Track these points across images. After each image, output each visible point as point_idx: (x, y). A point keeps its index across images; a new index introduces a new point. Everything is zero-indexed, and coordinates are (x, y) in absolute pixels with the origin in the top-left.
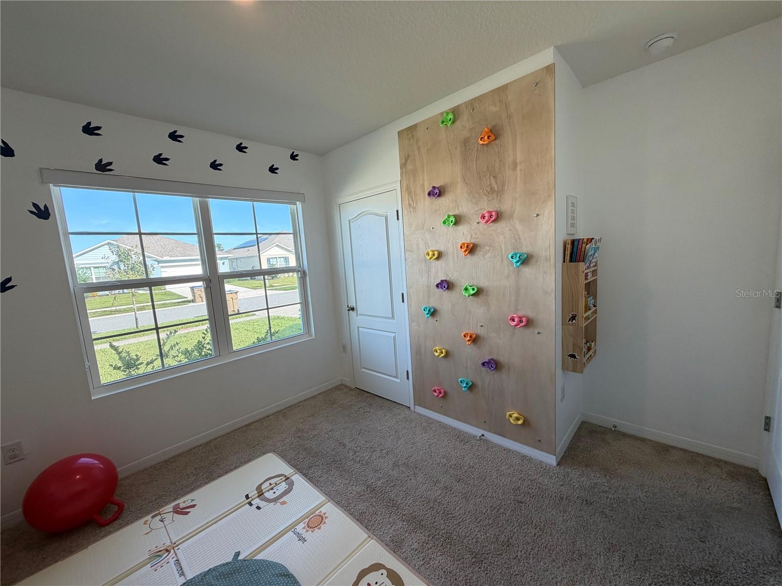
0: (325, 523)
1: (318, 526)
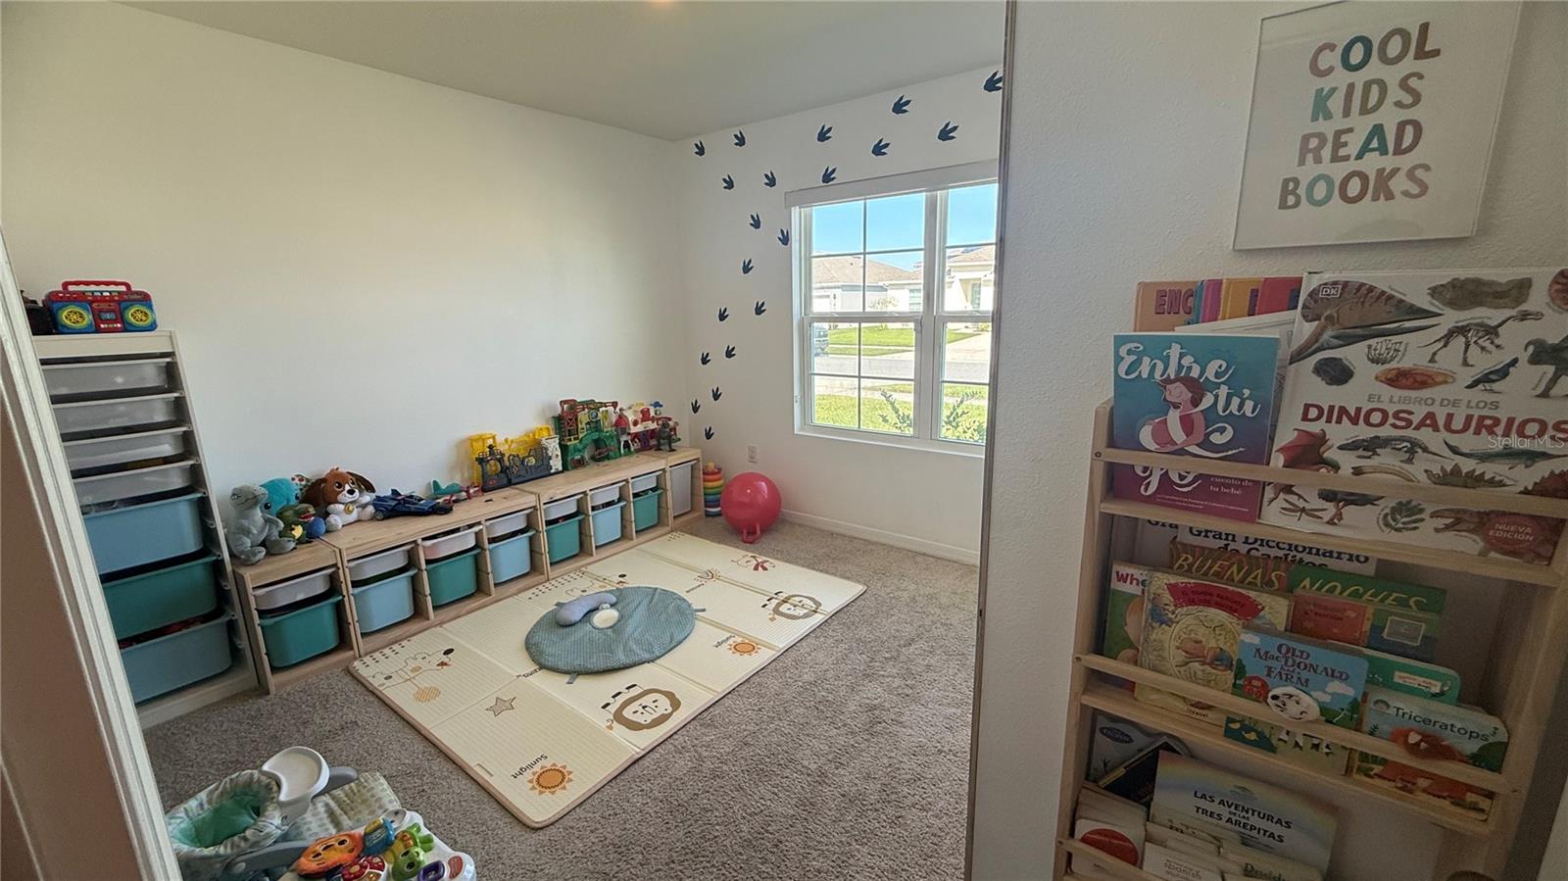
0: (751, 654)
1: (742, 652)
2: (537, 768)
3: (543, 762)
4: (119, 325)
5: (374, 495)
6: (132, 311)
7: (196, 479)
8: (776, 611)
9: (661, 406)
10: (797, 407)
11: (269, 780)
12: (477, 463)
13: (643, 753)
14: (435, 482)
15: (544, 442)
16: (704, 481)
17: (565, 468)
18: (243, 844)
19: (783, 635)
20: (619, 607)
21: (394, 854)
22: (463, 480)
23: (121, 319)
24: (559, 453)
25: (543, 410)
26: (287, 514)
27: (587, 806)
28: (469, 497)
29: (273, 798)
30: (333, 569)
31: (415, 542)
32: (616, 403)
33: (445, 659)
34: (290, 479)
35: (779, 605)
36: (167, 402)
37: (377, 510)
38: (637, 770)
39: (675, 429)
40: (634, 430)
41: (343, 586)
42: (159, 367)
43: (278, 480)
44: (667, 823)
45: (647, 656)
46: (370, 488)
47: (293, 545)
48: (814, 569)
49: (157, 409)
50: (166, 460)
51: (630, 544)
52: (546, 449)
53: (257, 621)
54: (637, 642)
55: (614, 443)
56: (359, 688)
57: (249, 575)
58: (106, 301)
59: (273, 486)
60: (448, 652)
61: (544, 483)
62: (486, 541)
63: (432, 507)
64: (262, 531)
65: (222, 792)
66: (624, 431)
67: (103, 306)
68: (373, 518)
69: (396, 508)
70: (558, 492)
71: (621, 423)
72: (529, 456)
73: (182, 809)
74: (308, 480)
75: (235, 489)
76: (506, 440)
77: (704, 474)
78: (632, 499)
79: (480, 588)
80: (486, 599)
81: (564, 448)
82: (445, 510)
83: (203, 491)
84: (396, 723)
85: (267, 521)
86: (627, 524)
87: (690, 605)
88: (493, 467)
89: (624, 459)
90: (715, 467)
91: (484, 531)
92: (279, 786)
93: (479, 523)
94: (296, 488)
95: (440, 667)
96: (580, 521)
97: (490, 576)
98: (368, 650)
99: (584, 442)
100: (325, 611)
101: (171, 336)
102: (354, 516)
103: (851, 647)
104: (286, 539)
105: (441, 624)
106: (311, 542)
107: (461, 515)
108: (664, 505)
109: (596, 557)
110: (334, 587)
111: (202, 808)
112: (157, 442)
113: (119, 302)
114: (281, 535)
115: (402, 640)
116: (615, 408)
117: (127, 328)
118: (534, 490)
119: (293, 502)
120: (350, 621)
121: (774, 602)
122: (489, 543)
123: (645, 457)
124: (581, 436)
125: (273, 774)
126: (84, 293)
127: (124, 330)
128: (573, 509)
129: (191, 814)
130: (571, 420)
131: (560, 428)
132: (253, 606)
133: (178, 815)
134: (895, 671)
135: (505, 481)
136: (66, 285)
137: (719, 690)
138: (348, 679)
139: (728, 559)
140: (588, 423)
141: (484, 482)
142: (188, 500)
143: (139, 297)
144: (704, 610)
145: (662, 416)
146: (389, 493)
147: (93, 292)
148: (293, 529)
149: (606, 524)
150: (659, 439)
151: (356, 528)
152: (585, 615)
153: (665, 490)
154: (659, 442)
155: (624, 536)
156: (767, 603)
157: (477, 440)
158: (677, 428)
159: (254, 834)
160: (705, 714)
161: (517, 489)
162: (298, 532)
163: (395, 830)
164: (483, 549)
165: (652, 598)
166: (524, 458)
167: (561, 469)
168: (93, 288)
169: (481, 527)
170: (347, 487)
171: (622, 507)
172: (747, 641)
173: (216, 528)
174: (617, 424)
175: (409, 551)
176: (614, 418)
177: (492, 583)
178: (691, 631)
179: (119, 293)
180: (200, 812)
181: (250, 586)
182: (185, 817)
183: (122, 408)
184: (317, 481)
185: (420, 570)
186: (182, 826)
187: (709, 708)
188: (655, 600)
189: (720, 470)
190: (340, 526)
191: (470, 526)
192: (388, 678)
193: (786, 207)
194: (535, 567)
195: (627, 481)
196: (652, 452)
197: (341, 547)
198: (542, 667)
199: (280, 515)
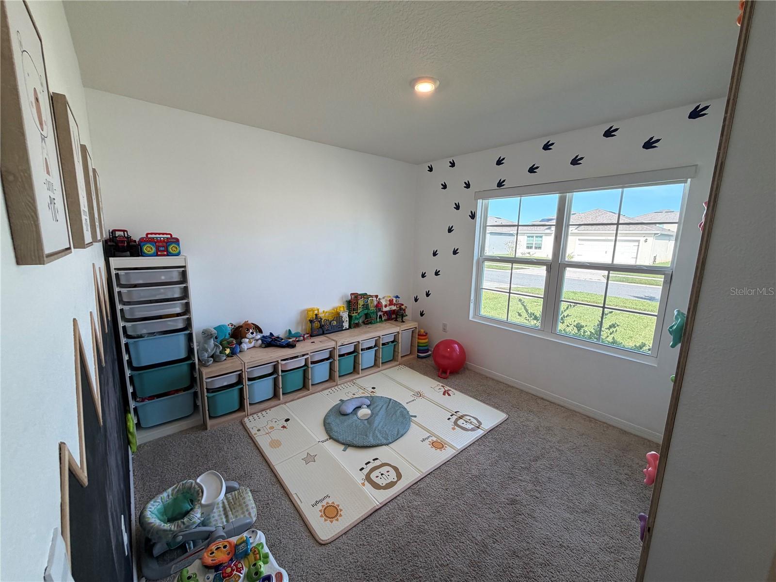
0: (441, 450)
1: (437, 448)
2: (324, 503)
3: (327, 500)
4: (165, 253)
5: (262, 335)
6: (171, 247)
7: (188, 324)
8: (456, 423)
9: (399, 298)
10: (472, 305)
11: (199, 489)
12: (309, 322)
13: (380, 506)
14: (289, 330)
15: (341, 313)
16: (418, 339)
17: (350, 327)
18: (182, 526)
19: (461, 440)
20: (372, 407)
21: (249, 562)
22: (302, 330)
23: (167, 250)
24: (348, 320)
25: (342, 298)
26: (223, 342)
27: (349, 535)
28: (304, 339)
29: (199, 500)
30: (240, 372)
31: (278, 361)
32: (378, 296)
33: (285, 424)
34: (227, 325)
35: (458, 420)
36: (181, 288)
37: (263, 343)
38: (376, 516)
39: (405, 310)
40: (385, 309)
41: (244, 380)
42: (179, 272)
43: (222, 325)
44: (392, 559)
45: (385, 441)
46: (260, 331)
47: (225, 358)
48: (477, 399)
49: (176, 291)
50: (178, 315)
51: (379, 369)
52: (342, 317)
53: (206, 394)
54: (380, 432)
55: (374, 316)
56: (245, 433)
57: (205, 371)
58: (161, 242)
59: (219, 328)
60: (287, 420)
61: (339, 335)
62: (310, 363)
63: (287, 344)
64: (213, 349)
65: (178, 490)
66: (380, 310)
67: (160, 244)
68: (260, 346)
69: (271, 342)
70: (345, 340)
71: (379, 306)
72: (333, 320)
73: (160, 497)
74: (235, 326)
75: (204, 330)
76: (324, 311)
77: (418, 335)
78: (381, 347)
79: (305, 386)
80: (307, 392)
81: (350, 317)
82: (291, 346)
83: (190, 330)
84: (260, 458)
85: (216, 345)
86: (378, 359)
87: (408, 412)
88: (316, 324)
89: (378, 324)
90: (424, 332)
91: (309, 358)
92: (202, 492)
93: (307, 354)
94: (229, 329)
95: (282, 429)
96: (355, 356)
97: (310, 381)
98: (251, 413)
99: (360, 315)
100: (235, 391)
101: (185, 259)
102: (252, 345)
103: (499, 456)
104: (222, 355)
105: (285, 403)
106: (233, 356)
107: (300, 348)
108: (397, 350)
109: (360, 375)
110: (240, 381)
111: (169, 498)
112: (174, 306)
113: (167, 243)
114: (221, 352)
115: (267, 409)
116: (377, 298)
117: (169, 254)
118: (334, 338)
119: (228, 336)
120: (245, 398)
121: (454, 417)
122: (311, 364)
123: (389, 324)
124: (359, 311)
125: (200, 485)
126: (153, 238)
127: (168, 255)
128: (352, 349)
129: (163, 501)
130: (355, 303)
131: (349, 308)
132: (205, 387)
133: (158, 501)
134: (528, 478)
135: (321, 332)
136: (147, 234)
137: (424, 472)
138: (241, 427)
139: (430, 386)
140: (363, 305)
141: (312, 332)
142: (185, 334)
143: (175, 240)
144: (415, 417)
145: (399, 303)
146: (268, 334)
147: (157, 238)
148: (226, 350)
149: (367, 359)
150: (396, 315)
151: (253, 350)
152: (354, 410)
153: (398, 343)
154: (396, 316)
155: (376, 365)
156: (451, 417)
157: (310, 311)
158: (406, 309)
159: (188, 521)
160: (415, 486)
161: (326, 337)
162: (228, 351)
163: (251, 543)
164: (308, 367)
165: (389, 405)
166: (331, 321)
167: (348, 327)
168: (158, 236)
169: (308, 356)
170: (251, 331)
171: (376, 350)
172: (439, 441)
173: (193, 348)
174: (377, 306)
175: (274, 365)
176: (375, 303)
177: (310, 384)
178: (408, 430)
179: (167, 238)
180: (168, 499)
181: (204, 377)
182: (161, 502)
183: (162, 291)
184: (239, 326)
185: (278, 375)
186: (159, 507)
187: (417, 482)
188: (390, 406)
189: (426, 334)
190: (246, 349)
191: (303, 355)
192: (259, 430)
193: (475, 200)
194: (331, 378)
195: (379, 337)
196: (393, 322)
197: (245, 361)
198: (331, 438)
199: (221, 344)
